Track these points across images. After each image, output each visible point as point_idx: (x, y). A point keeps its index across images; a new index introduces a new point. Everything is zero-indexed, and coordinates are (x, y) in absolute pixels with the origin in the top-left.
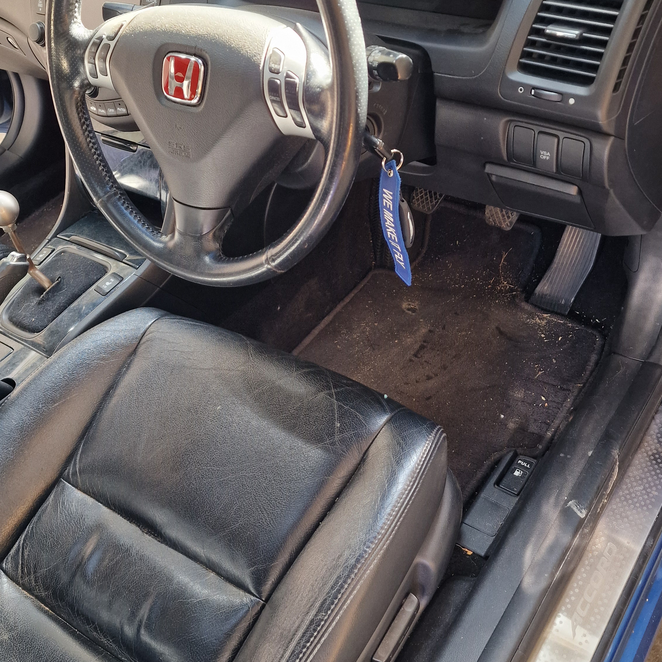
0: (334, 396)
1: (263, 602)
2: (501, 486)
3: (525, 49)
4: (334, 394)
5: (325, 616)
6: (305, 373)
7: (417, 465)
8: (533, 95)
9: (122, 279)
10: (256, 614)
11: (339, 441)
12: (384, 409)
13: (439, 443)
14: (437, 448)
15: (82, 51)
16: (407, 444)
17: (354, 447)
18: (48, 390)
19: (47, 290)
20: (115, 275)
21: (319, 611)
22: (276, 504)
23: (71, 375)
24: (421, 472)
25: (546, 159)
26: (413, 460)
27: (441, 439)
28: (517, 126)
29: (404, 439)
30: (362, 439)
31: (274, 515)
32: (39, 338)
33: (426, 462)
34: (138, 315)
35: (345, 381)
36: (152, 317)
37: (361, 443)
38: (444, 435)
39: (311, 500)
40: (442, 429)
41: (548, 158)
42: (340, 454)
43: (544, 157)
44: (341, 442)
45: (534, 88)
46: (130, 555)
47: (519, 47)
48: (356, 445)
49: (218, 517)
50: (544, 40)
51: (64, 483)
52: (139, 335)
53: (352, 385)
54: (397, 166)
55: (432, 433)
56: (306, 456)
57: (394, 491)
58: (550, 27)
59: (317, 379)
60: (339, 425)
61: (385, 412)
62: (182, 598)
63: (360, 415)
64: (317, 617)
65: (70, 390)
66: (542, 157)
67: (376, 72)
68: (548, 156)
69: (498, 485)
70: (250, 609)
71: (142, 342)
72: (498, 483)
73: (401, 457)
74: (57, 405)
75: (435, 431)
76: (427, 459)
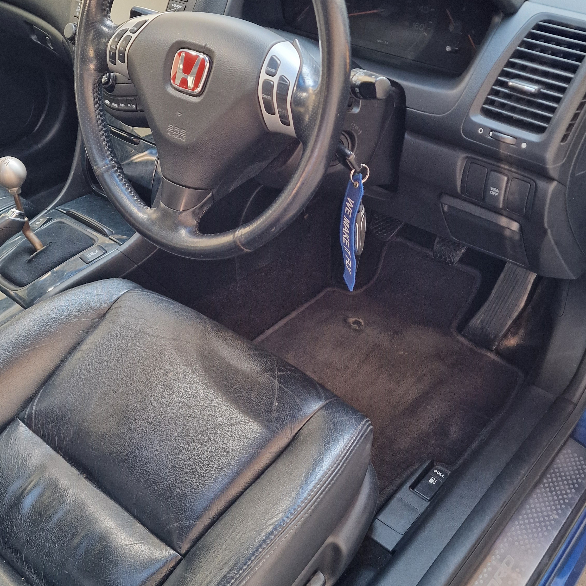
0: (277, 378)
1: (181, 556)
2: (415, 490)
3: (489, 97)
4: (277, 376)
5: (237, 574)
6: (253, 354)
7: (343, 450)
8: (491, 137)
9: (106, 252)
10: (172, 567)
11: (275, 418)
12: (320, 396)
13: (366, 433)
14: (363, 438)
15: (106, 41)
16: (336, 430)
17: (287, 426)
18: (21, 336)
19: (38, 251)
20: (101, 248)
21: (232, 569)
22: (208, 468)
23: (44, 326)
24: (346, 456)
25: (495, 195)
26: (340, 445)
27: (368, 430)
28: (473, 163)
29: (334, 424)
30: (296, 420)
31: (204, 478)
32: (22, 292)
33: (351, 448)
34: (114, 283)
35: (289, 367)
36: (126, 287)
37: (294, 424)
38: (371, 427)
39: (241, 469)
40: (370, 422)
41: (496, 194)
42: (274, 431)
43: (493, 193)
44: (276, 420)
45: (492, 130)
46: (66, 495)
47: (484, 94)
48: (289, 424)
49: (152, 473)
50: (506, 91)
51: (19, 422)
52: (112, 301)
53: (294, 371)
54: (363, 179)
55: (361, 423)
56: (243, 428)
57: (319, 470)
58: (513, 80)
59: (264, 361)
60: (277, 404)
61: (321, 398)
62: (106, 542)
63: (297, 398)
64: (229, 574)
65: (41, 340)
66: (491, 193)
67: (357, 90)
68: (497, 192)
69: (413, 489)
70: (168, 561)
71: (113, 307)
72: (413, 487)
73: (329, 440)
74: (26, 351)
75: (364, 422)
76: (353, 446)
